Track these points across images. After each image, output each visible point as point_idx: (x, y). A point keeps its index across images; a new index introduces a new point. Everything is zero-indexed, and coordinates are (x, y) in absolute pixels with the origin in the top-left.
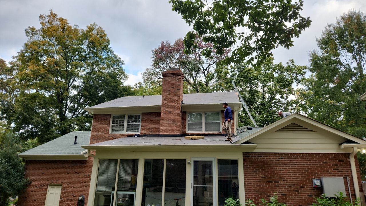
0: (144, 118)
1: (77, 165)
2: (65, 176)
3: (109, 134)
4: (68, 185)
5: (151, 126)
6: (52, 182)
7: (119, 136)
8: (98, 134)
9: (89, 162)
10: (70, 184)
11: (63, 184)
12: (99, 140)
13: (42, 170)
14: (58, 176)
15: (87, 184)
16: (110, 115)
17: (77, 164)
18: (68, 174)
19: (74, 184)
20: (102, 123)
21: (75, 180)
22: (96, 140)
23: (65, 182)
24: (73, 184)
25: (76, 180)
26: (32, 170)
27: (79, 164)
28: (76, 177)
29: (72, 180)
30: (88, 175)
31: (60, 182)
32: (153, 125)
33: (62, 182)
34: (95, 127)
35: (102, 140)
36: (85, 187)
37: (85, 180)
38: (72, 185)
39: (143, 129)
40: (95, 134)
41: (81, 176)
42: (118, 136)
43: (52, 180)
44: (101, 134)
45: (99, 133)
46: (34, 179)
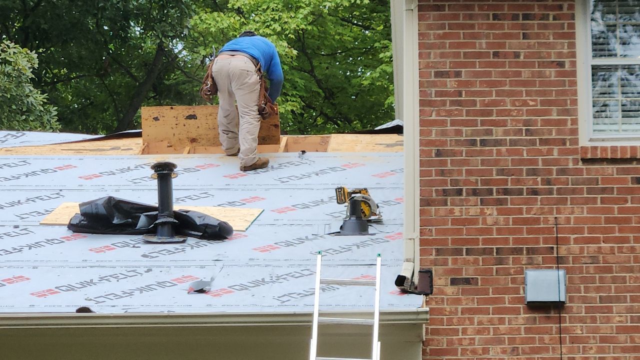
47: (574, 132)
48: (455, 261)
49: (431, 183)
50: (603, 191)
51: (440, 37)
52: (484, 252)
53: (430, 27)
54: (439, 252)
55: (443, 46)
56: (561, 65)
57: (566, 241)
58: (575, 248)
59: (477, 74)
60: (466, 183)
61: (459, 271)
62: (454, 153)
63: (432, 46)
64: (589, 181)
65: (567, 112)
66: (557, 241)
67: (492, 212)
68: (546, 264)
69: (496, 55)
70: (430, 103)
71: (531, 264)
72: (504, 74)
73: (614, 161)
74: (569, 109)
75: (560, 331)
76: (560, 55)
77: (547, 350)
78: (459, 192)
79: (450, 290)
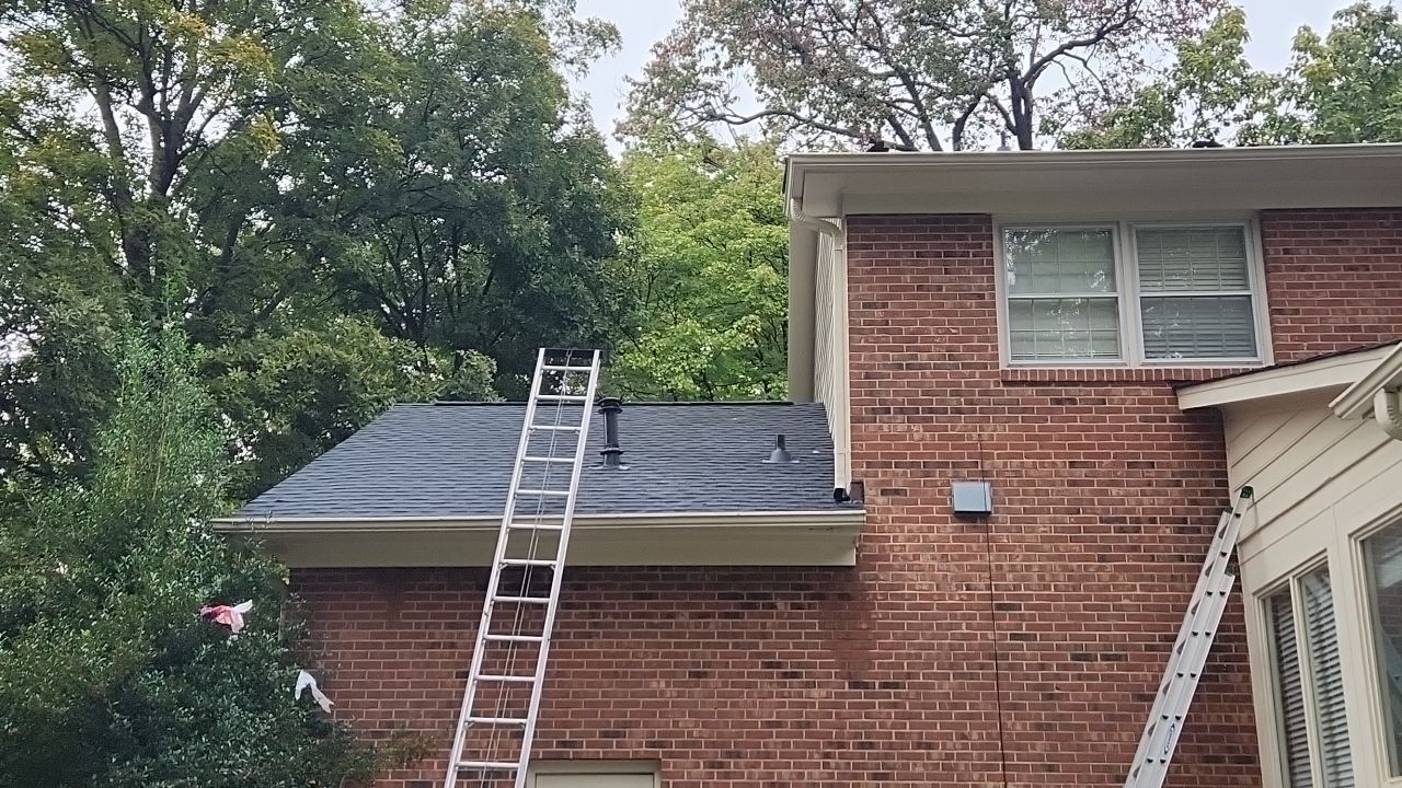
0: (1286, 252)
1: (773, 606)
2: (680, 695)
3: (1002, 367)
4: (721, 765)
5: (1364, 312)
6: (564, 744)
7: (1100, 383)
8: (909, 366)
9: (876, 578)
10: (729, 755)
11: (671, 755)
12: (931, 411)
13: (453, 646)
14: (615, 695)
15: (887, 756)
16: (986, 219)
17: (767, 596)
18: (705, 674)
19: (768, 755)
20: (934, 279)
21: (770, 724)
22: (902, 411)
23: (684, 744)
24: (759, 755)
25: (778, 724)
26: (364, 646)
27: (783, 597)
28: (783, 705)
29: (742, 725)
30: (885, 685)
31: (636, 743)
32: (1380, 303)
33: (661, 745)
34: (878, 313)
35: (959, 411)
36: (875, 777)
37: (864, 726)
38: (756, 766)
39: (1298, 329)
40: (885, 366)
41: (815, 692)
42: (1089, 383)
43: (566, 725)
44: (936, 367)
45: (923, 358)
46: (391, 725)
47: (996, 357)
48: (885, 474)
49: (860, 403)
50: (1024, 410)
51: (868, 272)
52: (912, 465)
53: (858, 264)
54: (869, 465)
55: (871, 280)
56: (982, 297)
57: (990, 456)
58: (999, 462)
59: (902, 306)
60: (894, 402)
61: (889, 483)
62: (882, 376)
63: (860, 281)
64: (1010, 402)
65: (988, 340)
66: (982, 456)
67: (917, 428)
68: (972, 477)
69: (919, 288)
70: (860, 332)
71: (957, 476)
72: (928, 305)
73: (1033, 383)
74: (990, 337)
75: (988, 540)
76: (980, 288)
77: (975, 557)
78: (888, 411)
79: (881, 499)
